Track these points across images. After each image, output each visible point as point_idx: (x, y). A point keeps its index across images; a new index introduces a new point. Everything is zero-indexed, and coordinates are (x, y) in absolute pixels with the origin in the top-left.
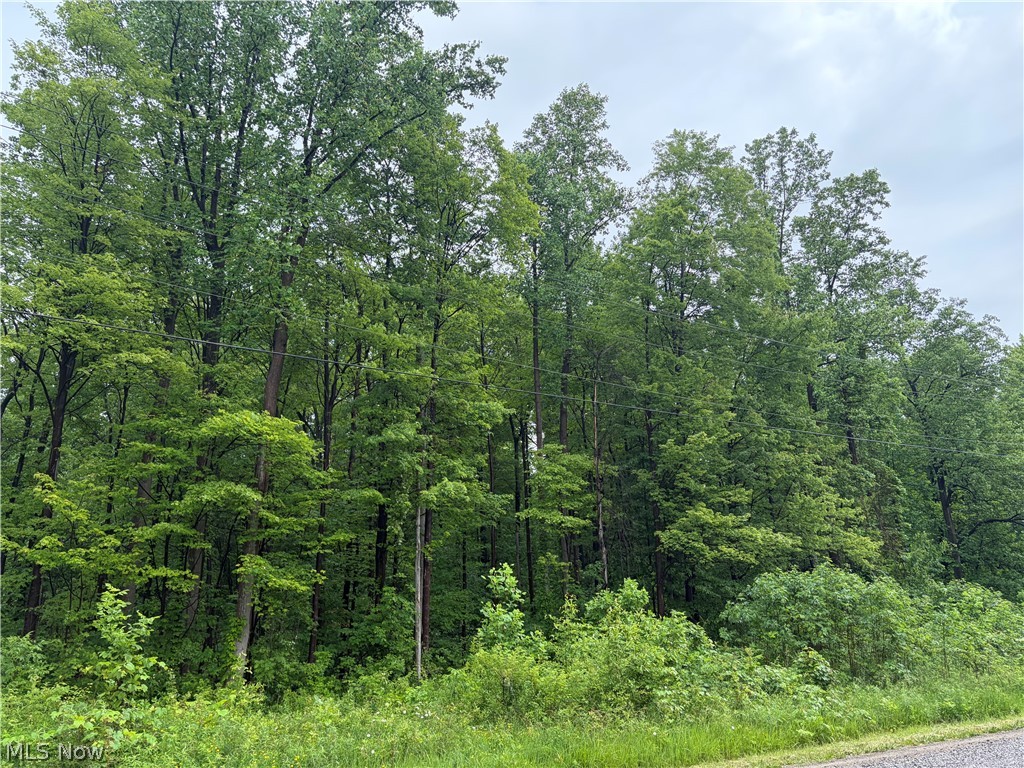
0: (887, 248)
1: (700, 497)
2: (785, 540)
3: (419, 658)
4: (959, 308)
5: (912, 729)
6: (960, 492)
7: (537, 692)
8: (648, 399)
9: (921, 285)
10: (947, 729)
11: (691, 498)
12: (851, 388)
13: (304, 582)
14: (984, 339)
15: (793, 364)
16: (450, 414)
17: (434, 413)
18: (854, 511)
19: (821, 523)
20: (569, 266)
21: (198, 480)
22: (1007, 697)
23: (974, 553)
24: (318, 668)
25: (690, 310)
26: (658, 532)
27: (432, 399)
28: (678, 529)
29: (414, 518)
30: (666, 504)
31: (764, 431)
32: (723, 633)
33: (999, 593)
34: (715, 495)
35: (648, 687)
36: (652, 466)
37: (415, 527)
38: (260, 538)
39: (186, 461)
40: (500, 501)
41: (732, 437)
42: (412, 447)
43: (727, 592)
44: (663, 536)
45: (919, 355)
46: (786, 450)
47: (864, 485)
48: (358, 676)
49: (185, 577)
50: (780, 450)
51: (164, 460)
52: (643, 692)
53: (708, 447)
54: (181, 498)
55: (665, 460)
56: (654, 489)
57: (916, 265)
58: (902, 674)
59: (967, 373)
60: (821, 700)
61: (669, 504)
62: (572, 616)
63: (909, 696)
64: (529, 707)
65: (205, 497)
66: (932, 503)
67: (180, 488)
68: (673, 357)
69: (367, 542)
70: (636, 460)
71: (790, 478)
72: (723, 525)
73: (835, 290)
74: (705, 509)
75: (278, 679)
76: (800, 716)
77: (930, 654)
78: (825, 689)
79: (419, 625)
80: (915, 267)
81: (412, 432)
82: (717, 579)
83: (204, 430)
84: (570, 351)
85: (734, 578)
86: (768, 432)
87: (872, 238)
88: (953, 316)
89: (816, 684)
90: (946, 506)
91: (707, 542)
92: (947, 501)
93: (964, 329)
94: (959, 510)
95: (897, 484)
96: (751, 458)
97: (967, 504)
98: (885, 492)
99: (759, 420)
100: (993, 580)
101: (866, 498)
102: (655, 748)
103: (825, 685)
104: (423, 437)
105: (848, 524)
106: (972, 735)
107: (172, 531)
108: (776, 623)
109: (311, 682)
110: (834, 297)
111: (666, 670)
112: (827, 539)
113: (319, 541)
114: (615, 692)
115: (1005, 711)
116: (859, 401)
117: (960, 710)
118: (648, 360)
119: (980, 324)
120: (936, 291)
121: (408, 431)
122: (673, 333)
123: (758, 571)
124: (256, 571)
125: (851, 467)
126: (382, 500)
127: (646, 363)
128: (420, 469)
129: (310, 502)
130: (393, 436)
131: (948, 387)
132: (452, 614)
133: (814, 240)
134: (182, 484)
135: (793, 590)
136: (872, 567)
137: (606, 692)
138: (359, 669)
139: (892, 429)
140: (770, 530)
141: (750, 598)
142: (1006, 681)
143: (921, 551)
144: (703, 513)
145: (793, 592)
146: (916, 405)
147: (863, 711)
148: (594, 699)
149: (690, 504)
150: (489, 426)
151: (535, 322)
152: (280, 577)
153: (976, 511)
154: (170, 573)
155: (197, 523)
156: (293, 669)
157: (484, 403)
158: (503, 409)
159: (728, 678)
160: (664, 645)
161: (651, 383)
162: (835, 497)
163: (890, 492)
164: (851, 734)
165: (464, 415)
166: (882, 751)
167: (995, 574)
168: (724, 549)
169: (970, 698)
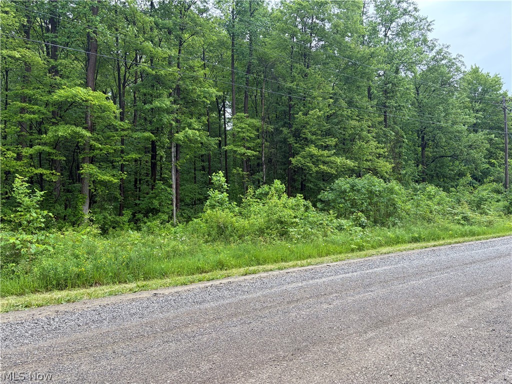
0: (417, 14)
1: (312, 142)
2: (350, 163)
3: (175, 214)
4: (446, 50)
5: (399, 245)
6: (431, 143)
7: (235, 229)
8: (290, 91)
9: (430, 36)
10: (415, 245)
11: (308, 142)
12: (389, 89)
13: (116, 178)
14: (455, 67)
15: (363, 75)
16: (187, 95)
17: (179, 93)
18: (383, 150)
19: (367, 155)
20: (252, 14)
21: (54, 124)
22: (441, 233)
23: (432, 171)
24: (125, 218)
25: (314, 43)
26: (291, 159)
27: (178, 86)
28: (300, 157)
29: (171, 148)
30: (295, 145)
31: (345, 110)
32: (319, 205)
33: (441, 189)
34: (319, 141)
35: (286, 227)
36: (290, 126)
37: (171, 153)
38: (91, 156)
39: (46, 114)
40: (213, 141)
41: (330, 112)
42: (169, 111)
43: (321, 187)
44: (293, 160)
45: (424, 74)
46: (355, 119)
47: (389, 138)
48: (145, 223)
49: (53, 174)
50: (352, 119)
51: (34, 113)
52: (283, 229)
53: (318, 117)
54: (46, 133)
55: (297, 123)
56: (290, 138)
57: (429, 25)
58: (397, 223)
59: (444, 84)
60: (362, 233)
61: (297, 145)
62: (251, 196)
63: (399, 232)
64: (231, 236)
65: (60, 133)
66: (417, 148)
67: (45, 127)
68: (305, 69)
69: (146, 160)
70: (282, 123)
71: (355, 134)
72: (322, 155)
73: (388, 36)
74: (314, 148)
75: (105, 223)
76: (352, 240)
77: (409, 215)
78: (363, 229)
79: (175, 200)
80: (428, 26)
81: (168, 103)
82: (316, 181)
83: (55, 97)
84: (251, 63)
85: (324, 180)
86: (347, 110)
87: (411, 8)
88: (442, 54)
89: (360, 227)
90: (423, 149)
91: (313, 163)
92: (424, 146)
93: (446, 61)
94: (429, 152)
95: (404, 138)
96: (338, 123)
97: (433, 149)
98: (398, 142)
99: (344, 104)
100: (438, 183)
101: (389, 145)
102: (289, 252)
103: (363, 227)
104: (174, 106)
105: (379, 156)
106: (426, 248)
107: (43, 150)
108: (343, 201)
109: (122, 225)
110: (387, 40)
111: (294, 220)
112: (369, 163)
113: (122, 158)
114: (271, 229)
115: (439, 238)
116: (392, 96)
117: (420, 237)
118: (291, 70)
119: (454, 59)
120: (436, 40)
121: (166, 102)
122: (305, 55)
123: (337, 177)
124: (91, 172)
125: (384, 129)
126: (154, 138)
127: (290, 71)
128: (174, 123)
129: (117, 138)
130: (159, 105)
131: (434, 91)
132: (190, 195)
133: (381, 7)
134: (45, 126)
135: (353, 186)
136: (388, 176)
137: (267, 229)
138: (145, 219)
139: (406, 111)
140: (344, 158)
141: (332, 190)
142: (440, 226)
143: (410, 170)
144: (313, 150)
145: (353, 187)
146: (417, 100)
147: (379, 238)
148: (261, 232)
149: (307, 145)
150: (209, 102)
151: (233, 45)
152: (103, 175)
153: (436, 152)
154: (45, 171)
155: (56, 146)
156: (113, 219)
157: (206, 89)
158: (216, 92)
159: (321, 224)
160: (294, 209)
161: (292, 82)
162: (375, 144)
163: (400, 142)
164: (373, 247)
165: (195, 95)
166: (388, 253)
167: (439, 181)
168: (321, 166)
169: (424, 233)
